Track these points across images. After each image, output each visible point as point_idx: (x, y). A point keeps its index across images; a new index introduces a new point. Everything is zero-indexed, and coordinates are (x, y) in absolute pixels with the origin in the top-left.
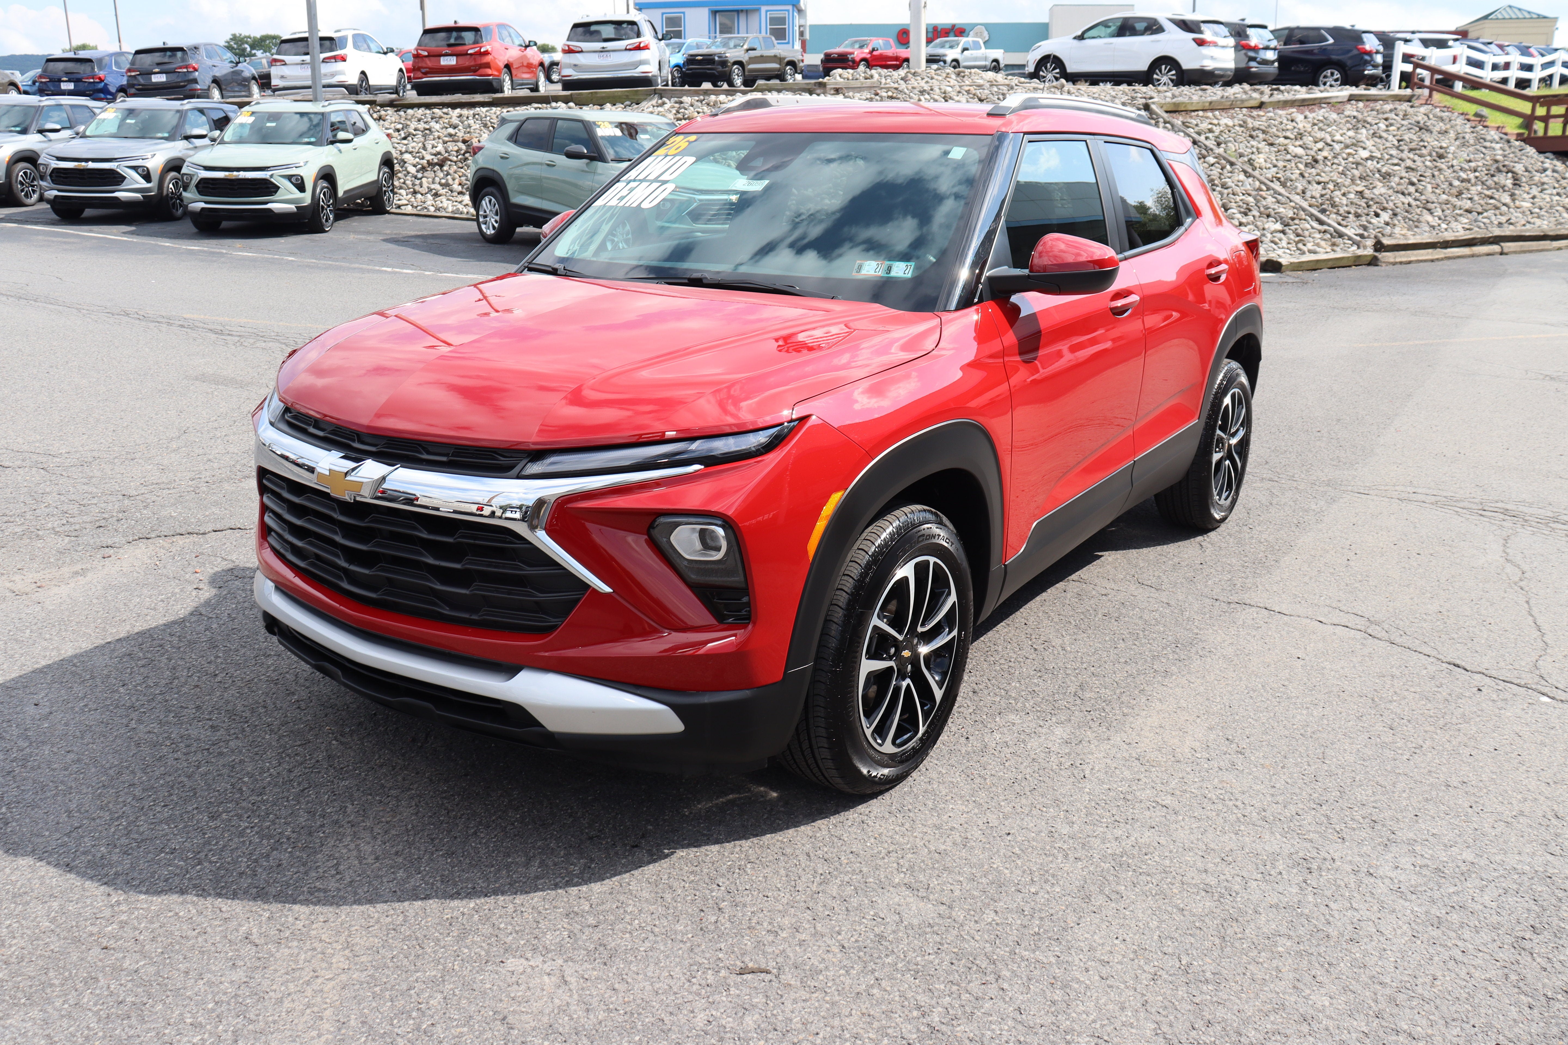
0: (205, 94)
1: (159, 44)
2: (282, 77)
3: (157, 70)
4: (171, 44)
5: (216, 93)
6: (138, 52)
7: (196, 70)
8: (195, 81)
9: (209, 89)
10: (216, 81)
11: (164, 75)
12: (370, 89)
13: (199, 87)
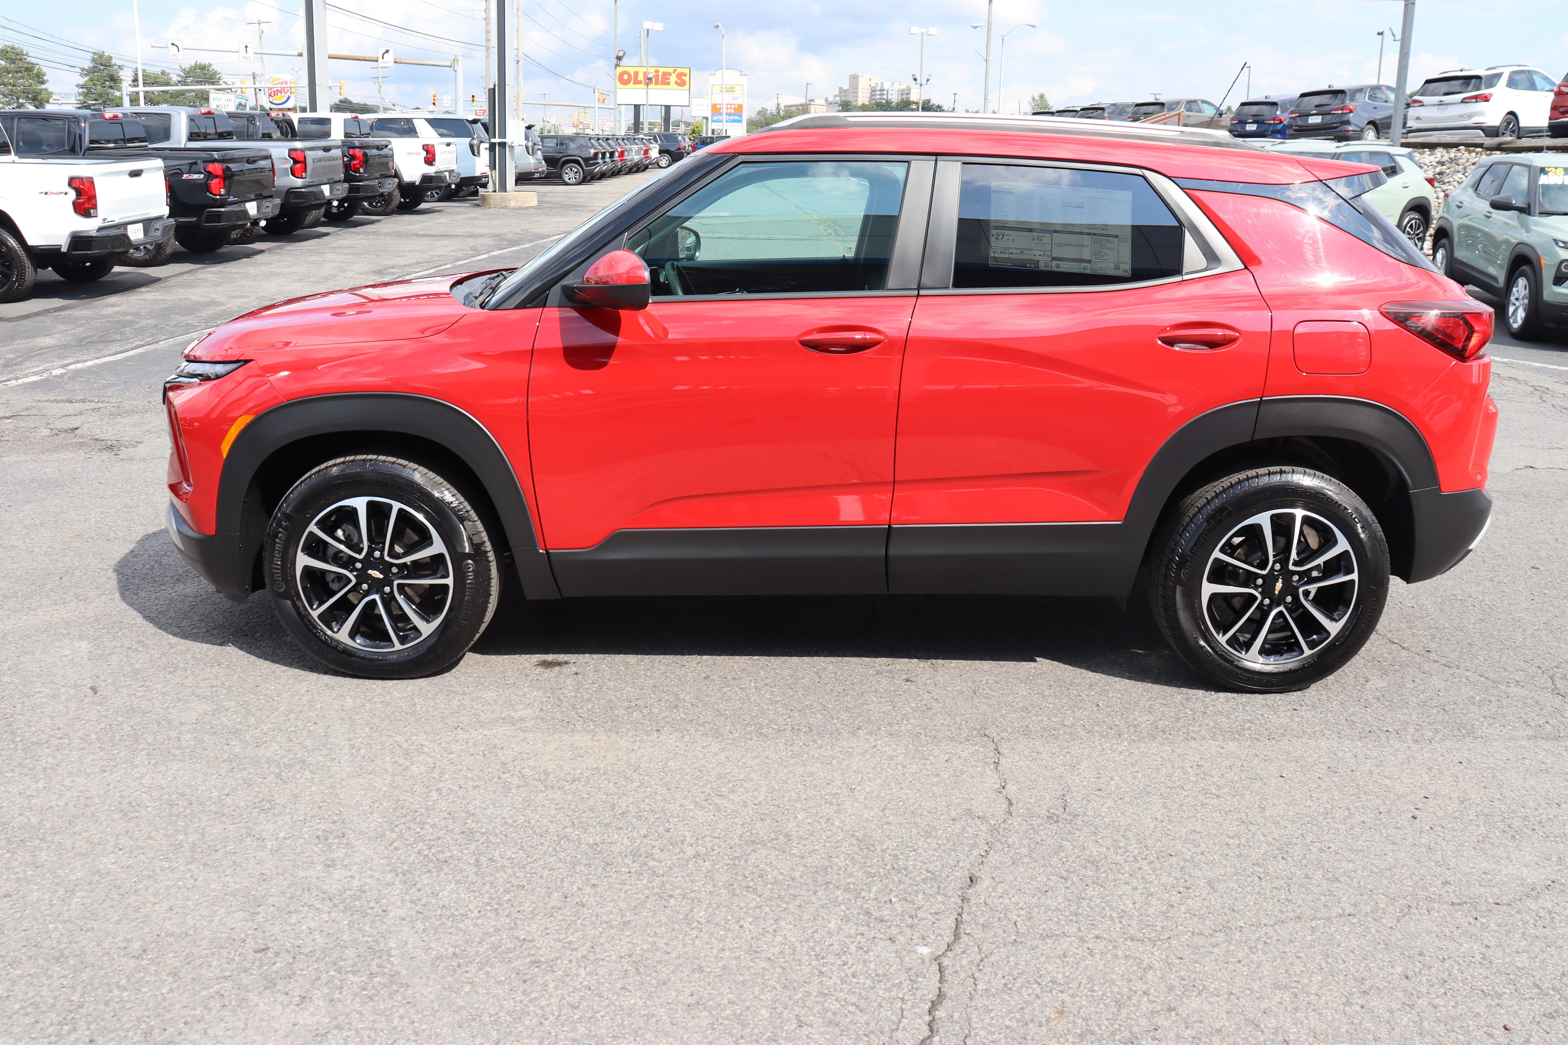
0: (1358, 136)
1: (1325, 87)
2: (1418, 118)
3: (1314, 112)
4: (1337, 86)
5: (1371, 134)
6: (1303, 95)
7: (1351, 111)
8: (1348, 123)
9: (1362, 130)
10: (1372, 123)
11: (1320, 117)
12: (1520, 132)
13: (1350, 128)
